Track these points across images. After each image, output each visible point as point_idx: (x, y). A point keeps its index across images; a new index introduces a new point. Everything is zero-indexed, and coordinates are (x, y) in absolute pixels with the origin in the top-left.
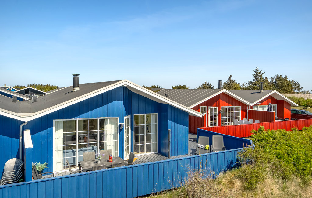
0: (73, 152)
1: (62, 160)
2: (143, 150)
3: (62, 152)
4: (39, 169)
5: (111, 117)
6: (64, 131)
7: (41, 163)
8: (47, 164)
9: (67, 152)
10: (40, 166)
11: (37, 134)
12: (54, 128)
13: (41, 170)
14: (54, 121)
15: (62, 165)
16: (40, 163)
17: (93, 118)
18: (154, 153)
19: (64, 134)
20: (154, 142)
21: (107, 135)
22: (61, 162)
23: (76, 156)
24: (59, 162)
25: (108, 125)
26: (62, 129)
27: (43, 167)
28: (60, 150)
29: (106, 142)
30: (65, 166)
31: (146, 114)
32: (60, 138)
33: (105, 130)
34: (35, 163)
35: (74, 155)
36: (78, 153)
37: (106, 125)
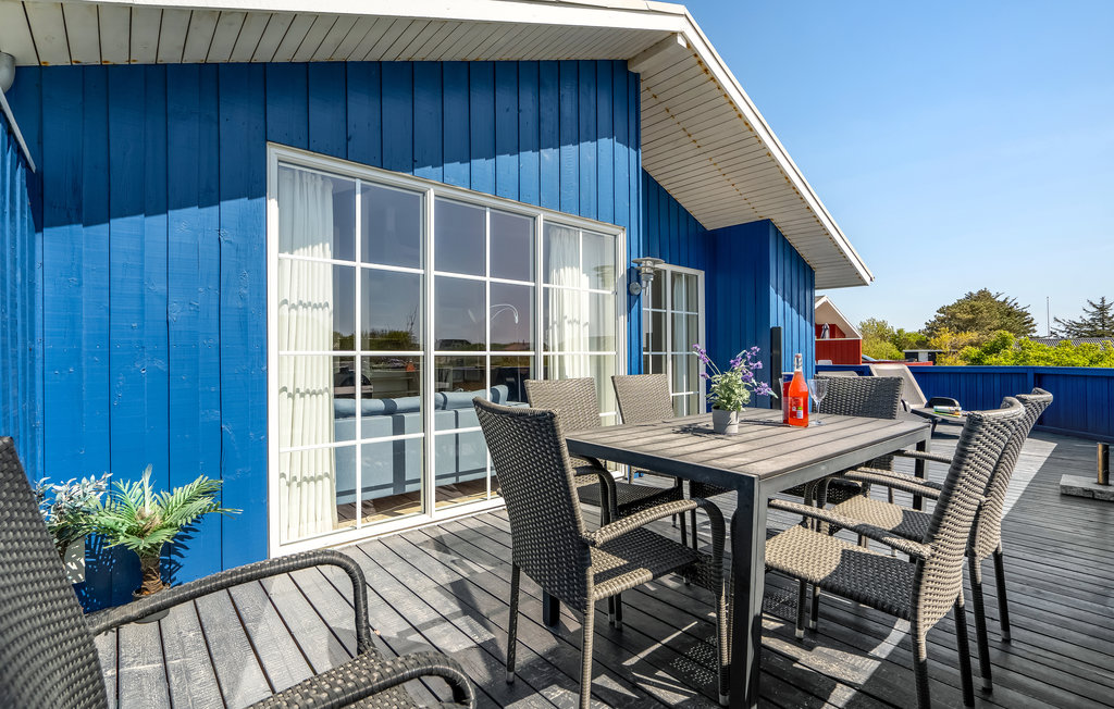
0: (391, 411)
1: (326, 465)
3: (324, 405)
4: (141, 533)
5: (593, 223)
6: (343, 247)
7: (164, 483)
8: (216, 483)
9: (364, 415)
10: (150, 509)
11: (121, 226)
12: (272, 206)
13: (162, 537)
14: (274, 152)
15: (323, 498)
16: (146, 478)
19: (343, 278)
20: (690, 392)
21: (566, 321)
22: (321, 478)
23: (422, 435)
24: (305, 474)
25: (568, 270)
26: (327, 245)
27: (184, 516)
28: (314, 393)
29: (561, 358)
30: (347, 499)
31: (669, 268)
32: (315, 306)
33: (557, 286)
34: (98, 478)
35: (399, 428)
36: (436, 416)
37: (562, 270)
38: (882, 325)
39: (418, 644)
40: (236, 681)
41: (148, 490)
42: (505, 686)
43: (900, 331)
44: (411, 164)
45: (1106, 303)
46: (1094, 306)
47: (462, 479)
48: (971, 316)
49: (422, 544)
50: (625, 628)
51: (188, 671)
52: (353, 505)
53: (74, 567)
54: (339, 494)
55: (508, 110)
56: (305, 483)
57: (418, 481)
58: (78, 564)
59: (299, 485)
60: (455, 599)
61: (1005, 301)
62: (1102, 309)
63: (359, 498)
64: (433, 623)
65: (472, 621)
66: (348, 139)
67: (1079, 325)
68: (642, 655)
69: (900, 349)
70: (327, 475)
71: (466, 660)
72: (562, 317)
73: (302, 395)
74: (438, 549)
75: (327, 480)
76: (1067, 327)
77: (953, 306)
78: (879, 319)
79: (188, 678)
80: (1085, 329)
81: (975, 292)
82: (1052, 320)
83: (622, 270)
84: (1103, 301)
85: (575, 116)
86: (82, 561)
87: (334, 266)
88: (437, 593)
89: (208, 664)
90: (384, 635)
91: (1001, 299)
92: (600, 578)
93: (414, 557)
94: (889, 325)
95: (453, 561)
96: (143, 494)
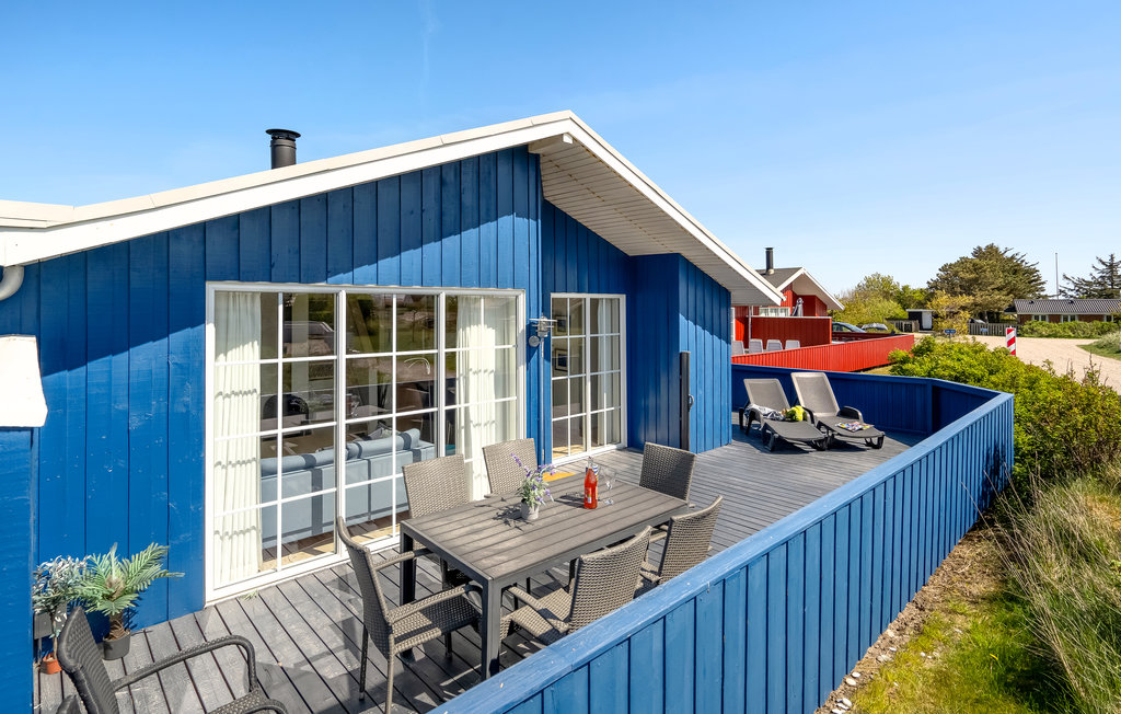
0: (311, 466)
1: (254, 520)
2: (578, 438)
3: (252, 471)
4: (109, 598)
5: (492, 291)
6: (268, 349)
7: (126, 553)
8: (165, 548)
9: (284, 471)
10: (116, 575)
11: (95, 366)
12: (210, 329)
13: (126, 602)
14: (211, 288)
15: (252, 545)
16: (113, 553)
17: (417, 290)
18: (614, 447)
20: (612, 408)
21: (471, 373)
22: (248, 530)
23: (334, 490)
24: (236, 529)
25: (474, 328)
26: (256, 343)
27: (141, 581)
28: (244, 462)
29: (467, 409)
30: (270, 544)
31: (588, 297)
32: (246, 393)
33: (464, 349)
34: (81, 560)
35: (317, 483)
36: (347, 468)
37: (468, 329)
38: (887, 281)
39: (307, 673)
40: (179, 703)
41: (113, 559)
42: (357, 702)
43: (905, 288)
44: (326, 275)
45: (1116, 261)
46: (1103, 263)
47: (373, 517)
48: (973, 276)
49: (329, 584)
50: (454, 657)
51: (146, 697)
52: (275, 548)
53: (59, 620)
54: (264, 540)
55: (412, 212)
56: (235, 536)
57: (332, 523)
58: (62, 618)
59: (231, 537)
60: (342, 635)
61: (1013, 257)
62: (1112, 267)
63: (279, 542)
64: (321, 656)
65: (350, 653)
66: (272, 266)
67: (1088, 283)
68: (456, 678)
69: (904, 307)
70: (254, 528)
71: (337, 685)
72: (468, 370)
73: (234, 466)
74: (341, 588)
75: (254, 532)
76: (1076, 285)
77: (955, 265)
78: (884, 274)
79: (147, 701)
80: (1094, 287)
81: (983, 247)
82: (1060, 277)
83: (522, 326)
84: (1112, 258)
85: (475, 205)
86: (65, 615)
87: (262, 365)
88: (330, 630)
89: (160, 691)
90: (285, 666)
91: (1009, 254)
92: (398, 640)
93: (320, 596)
94: (895, 281)
95: (350, 601)
96: (111, 564)
